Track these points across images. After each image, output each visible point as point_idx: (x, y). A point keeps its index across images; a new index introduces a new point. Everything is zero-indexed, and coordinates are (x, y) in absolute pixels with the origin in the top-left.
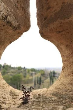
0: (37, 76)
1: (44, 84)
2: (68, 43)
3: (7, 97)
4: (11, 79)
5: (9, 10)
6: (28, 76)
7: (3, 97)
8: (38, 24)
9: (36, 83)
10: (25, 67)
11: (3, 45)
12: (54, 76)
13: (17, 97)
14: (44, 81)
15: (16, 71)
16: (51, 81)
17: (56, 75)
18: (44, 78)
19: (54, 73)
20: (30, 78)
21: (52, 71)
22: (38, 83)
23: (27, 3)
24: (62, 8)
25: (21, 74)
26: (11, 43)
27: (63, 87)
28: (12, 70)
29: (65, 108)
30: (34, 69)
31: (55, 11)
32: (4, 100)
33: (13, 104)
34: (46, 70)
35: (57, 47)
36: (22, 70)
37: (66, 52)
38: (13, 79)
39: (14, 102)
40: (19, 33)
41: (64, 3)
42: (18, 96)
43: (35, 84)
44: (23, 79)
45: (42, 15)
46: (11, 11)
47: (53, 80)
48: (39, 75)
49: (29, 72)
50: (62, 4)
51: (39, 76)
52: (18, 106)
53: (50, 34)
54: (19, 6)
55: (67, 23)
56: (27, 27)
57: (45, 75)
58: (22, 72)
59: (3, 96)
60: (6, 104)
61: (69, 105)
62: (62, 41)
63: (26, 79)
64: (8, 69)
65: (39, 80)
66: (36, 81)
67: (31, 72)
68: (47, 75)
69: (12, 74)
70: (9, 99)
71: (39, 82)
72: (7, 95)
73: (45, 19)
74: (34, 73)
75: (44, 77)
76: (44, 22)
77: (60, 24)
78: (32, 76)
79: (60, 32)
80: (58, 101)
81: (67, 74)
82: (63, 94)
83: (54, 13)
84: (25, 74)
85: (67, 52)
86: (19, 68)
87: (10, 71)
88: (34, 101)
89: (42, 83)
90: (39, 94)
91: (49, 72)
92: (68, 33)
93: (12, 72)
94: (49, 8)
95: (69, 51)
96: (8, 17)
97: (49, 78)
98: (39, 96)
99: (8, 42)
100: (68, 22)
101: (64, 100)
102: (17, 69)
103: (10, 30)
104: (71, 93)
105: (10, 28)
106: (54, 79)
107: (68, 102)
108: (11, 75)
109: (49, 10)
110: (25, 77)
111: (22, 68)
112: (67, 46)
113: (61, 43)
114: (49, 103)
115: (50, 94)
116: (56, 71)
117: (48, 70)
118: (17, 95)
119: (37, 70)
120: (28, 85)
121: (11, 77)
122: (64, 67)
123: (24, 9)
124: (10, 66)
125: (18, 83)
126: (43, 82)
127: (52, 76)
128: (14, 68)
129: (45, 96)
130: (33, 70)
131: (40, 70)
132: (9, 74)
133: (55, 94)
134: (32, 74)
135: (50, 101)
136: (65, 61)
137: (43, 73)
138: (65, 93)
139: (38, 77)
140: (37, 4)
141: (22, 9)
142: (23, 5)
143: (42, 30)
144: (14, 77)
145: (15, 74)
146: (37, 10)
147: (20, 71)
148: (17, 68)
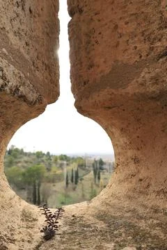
0: (70, 168)
1: (83, 182)
2: (124, 126)
3: (16, 227)
4: (24, 174)
5: (22, 75)
6: (54, 168)
7: (10, 227)
8: (73, 90)
9: (70, 181)
10: (48, 153)
11: (10, 129)
12: (101, 169)
13: (34, 225)
14: (84, 178)
15: (34, 159)
16: (95, 177)
17: (104, 167)
18: (84, 172)
19: (101, 163)
20: (59, 172)
21: (97, 159)
22: (72, 181)
23: (53, 55)
24: (113, 69)
25: (42, 165)
26: (24, 123)
27: (116, 201)
28: (26, 158)
29: (118, 248)
30: (65, 156)
31: (102, 72)
32: (12, 234)
33: (29, 241)
34: (87, 157)
35: (106, 129)
36: (44, 158)
37: (121, 140)
38: (27, 174)
39: (30, 235)
40: (39, 109)
41: (116, 61)
42: (36, 222)
43: (67, 183)
44: (46, 174)
45: (80, 76)
46: (26, 77)
47: (99, 174)
48: (74, 166)
49: (56, 160)
50: (113, 62)
51: (75, 169)
52: (37, 244)
53: (94, 110)
54: (40, 65)
55: (121, 95)
56: (53, 96)
57: (85, 166)
58: (43, 161)
59: (9, 224)
60: (16, 242)
61: (124, 241)
62: (114, 121)
63: (52, 173)
64: (19, 156)
65: (74, 175)
66: (70, 178)
67: (59, 161)
68: (89, 167)
69: (25, 165)
70: (20, 230)
71: (74, 180)
72: (18, 222)
73: (85, 83)
74: (65, 162)
75: (84, 169)
76: (83, 88)
77: (110, 96)
78: (62, 169)
79: (109, 108)
80: (106, 232)
81: (122, 178)
82: (114, 218)
83: (100, 75)
84: (50, 164)
85: (123, 140)
86: (39, 155)
87: (22, 160)
88: (64, 233)
89: (79, 181)
90: (73, 216)
91: (93, 162)
92: (124, 110)
93: (26, 162)
94: (91, 66)
95: (125, 139)
96: (21, 89)
97: (92, 172)
98: (73, 221)
99: (20, 123)
100: (124, 94)
101: (116, 230)
102: (35, 157)
103: (24, 107)
104: (128, 215)
105: (24, 104)
106: (101, 173)
107: (123, 235)
108: (24, 167)
109: (92, 69)
110: (49, 170)
111: (44, 154)
112: (122, 130)
113: (113, 125)
114: (91, 236)
115: (93, 216)
116: (104, 160)
117: (90, 157)
118: (35, 220)
119: (72, 157)
120: (54, 186)
121: (23, 170)
122: (118, 165)
123: (49, 68)
124: (22, 150)
125: (37, 182)
126: (81, 180)
127: (97, 169)
128: (29, 155)
129: (84, 219)
130: (64, 158)
131: (75, 157)
132: (20, 164)
133: (101, 217)
134: (61, 165)
135: (93, 231)
136: (119, 154)
137: (82, 163)
138: (118, 214)
139: (72, 170)
140: (71, 56)
141: (44, 68)
142: (46, 62)
143: (80, 101)
144: (29, 171)
145: (30, 166)
146: (72, 67)
147: (40, 160)
148: (34, 154)
